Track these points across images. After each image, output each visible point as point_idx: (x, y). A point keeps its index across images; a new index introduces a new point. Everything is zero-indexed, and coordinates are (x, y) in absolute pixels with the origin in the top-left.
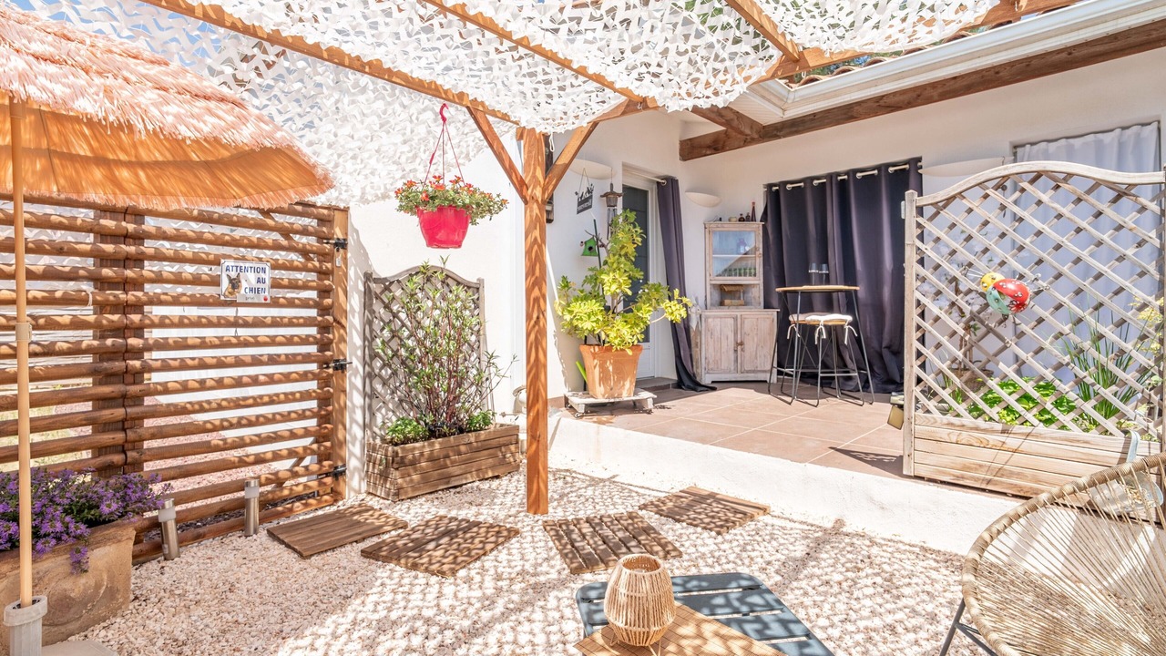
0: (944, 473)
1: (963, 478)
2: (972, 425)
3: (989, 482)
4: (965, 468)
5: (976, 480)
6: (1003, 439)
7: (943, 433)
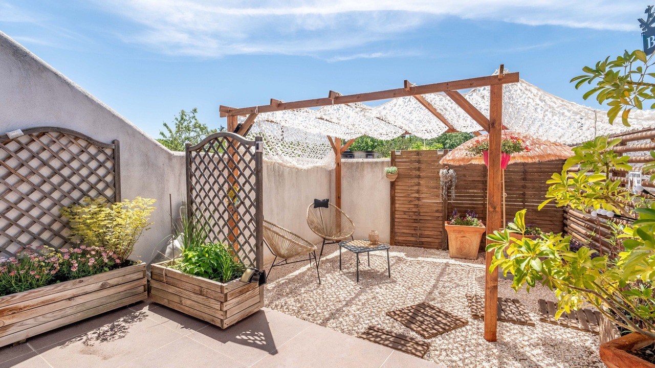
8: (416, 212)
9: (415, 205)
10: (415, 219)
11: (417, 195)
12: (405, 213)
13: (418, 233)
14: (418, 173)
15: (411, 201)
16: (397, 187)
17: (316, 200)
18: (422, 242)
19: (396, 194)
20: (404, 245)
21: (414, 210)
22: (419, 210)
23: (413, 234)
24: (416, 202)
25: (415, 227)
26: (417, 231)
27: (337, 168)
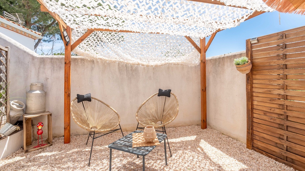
8: (281, 115)
9: (280, 105)
10: (279, 124)
11: (282, 92)
12: (265, 113)
13: (286, 144)
14: (282, 62)
15: (272, 100)
16: (255, 81)
17: (160, 90)
18: (292, 159)
19: (254, 90)
20: (264, 153)
21: (278, 111)
22: (285, 112)
23: (277, 143)
24: (282, 102)
25: (280, 135)
26: (283, 141)
27: (201, 64)
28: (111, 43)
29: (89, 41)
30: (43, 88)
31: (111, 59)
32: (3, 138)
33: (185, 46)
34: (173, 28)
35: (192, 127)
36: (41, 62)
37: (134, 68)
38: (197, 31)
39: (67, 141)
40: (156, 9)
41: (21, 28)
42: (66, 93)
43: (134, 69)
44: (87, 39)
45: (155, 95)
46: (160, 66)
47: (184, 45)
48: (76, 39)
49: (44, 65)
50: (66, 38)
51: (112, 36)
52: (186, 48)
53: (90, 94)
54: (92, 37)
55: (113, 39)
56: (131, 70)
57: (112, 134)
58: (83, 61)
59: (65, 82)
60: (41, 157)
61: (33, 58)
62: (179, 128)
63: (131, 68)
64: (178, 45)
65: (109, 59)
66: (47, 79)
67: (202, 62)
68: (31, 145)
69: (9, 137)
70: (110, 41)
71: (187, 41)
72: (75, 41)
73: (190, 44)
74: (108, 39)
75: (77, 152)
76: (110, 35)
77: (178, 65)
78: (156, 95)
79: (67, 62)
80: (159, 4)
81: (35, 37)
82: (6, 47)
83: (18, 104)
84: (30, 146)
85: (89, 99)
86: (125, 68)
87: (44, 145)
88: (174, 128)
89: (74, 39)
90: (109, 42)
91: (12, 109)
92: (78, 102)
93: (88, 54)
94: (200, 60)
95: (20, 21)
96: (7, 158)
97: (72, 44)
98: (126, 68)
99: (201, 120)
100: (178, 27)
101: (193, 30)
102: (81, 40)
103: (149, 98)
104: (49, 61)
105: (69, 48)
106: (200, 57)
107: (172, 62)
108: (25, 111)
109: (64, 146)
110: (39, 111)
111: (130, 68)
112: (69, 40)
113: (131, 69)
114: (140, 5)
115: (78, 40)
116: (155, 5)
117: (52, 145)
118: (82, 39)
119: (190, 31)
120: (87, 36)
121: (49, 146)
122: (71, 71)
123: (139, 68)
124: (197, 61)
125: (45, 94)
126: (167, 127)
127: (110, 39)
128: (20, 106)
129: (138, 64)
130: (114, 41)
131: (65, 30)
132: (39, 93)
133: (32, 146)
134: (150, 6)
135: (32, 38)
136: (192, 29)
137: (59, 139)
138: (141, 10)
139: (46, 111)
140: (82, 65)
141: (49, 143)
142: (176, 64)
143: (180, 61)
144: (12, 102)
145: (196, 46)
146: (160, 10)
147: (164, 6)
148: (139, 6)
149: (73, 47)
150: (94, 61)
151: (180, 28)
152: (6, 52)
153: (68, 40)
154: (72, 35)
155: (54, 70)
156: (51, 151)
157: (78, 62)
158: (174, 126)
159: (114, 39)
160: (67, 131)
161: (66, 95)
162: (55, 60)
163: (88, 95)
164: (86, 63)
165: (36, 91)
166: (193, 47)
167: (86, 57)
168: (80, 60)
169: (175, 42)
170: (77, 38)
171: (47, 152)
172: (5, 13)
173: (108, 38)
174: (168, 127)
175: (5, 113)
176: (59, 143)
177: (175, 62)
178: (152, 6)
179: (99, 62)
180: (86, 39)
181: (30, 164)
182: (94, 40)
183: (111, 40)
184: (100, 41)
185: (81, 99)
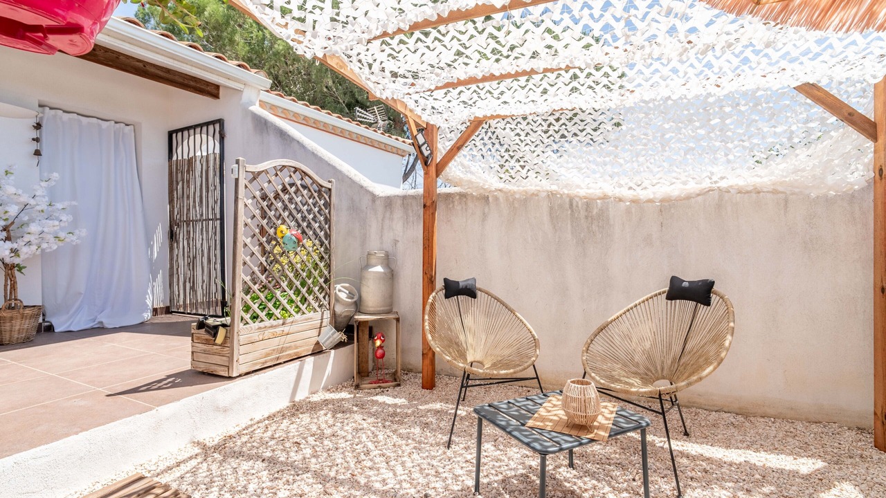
0: (256, 364)
1: (266, 362)
2: (269, 325)
3: (278, 358)
4: (268, 355)
5: (271, 360)
6: (282, 329)
7: (256, 336)
17: (675, 281)
27: (878, 185)
28: (527, 144)
29: (474, 149)
30: (388, 261)
31: (525, 188)
32: (324, 353)
33: (790, 120)
34: (716, 70)
35: (824, 430)
36: (386, 206)
37: (595, 211)
38: (832, 56)
39: (429, 385)
40: (607, 28)
41: (378, 136)
42: (426, 273)
43: (594, 213)
44: (470, 144)
45: (656, 295)
46: (679, 199)
47: (788, 117)
48: (447, 147)
49: (391, 212)
50: (423, 148)
51: (528, 123)
52: (794, 128)
53: (475, 280)
54: (480, 137)
55: (531, 133)
56: (586, 217)
57: (529, 391)
58: (465, 200)
59: (424, 248)
60: (375, 403)
61: (374, 197)
62: (762, 420)
63: (587, 210)
64: (757, 118)
65: (521, 188)
66: (396, 242)
67: (881, 175)
68: (368, 376)
69: (333, 351)
70: (522, 138)
71: (803, 101)
72: (444, 152)
73: (818, 110)
74: (518, 135)
75: (437, 412)
76: (525, 123)
77: (759, 192)
78: (660, 294)
79: (428, 204)
80: (611, 10)
81: (404, 151)
82: (330, 182)
83: (347, 292)
84: (366, 378)
85: (470, 292)
86: (569, 212)
87: (387, 382)
88: (740, 418)
89: (443, 147)
90: (522, 141)
91: (338, 300)
92: (447, 296)
93: (470, 182)
94: (871, 167)
95: (380, 121)
96: (329, 390)
97: (438, 160)
98: (572, 211)
99: (875, 414)
100: (736, 62)
101: (811, 55)
102: (457, 148)
103: (637, 302)
104: (399, 202)
105: (433, 169)
106: (871, 155)
107: (730, 184)
108: (358, 305)
109: (421, 392)
110: (379, 309)
111: (581, 212)
112: (429, 152)
113: (586, 214)
114: (557, 30)
115: (451, 150)
116: (602, 16)
117: (399, 385)
118: (458, 145)
119: (796, 65)
120: (470, 136)
121: (394, 386)
122: (436, 224)
123: (610, 209)
124: (856, 174)
125: (391, 276)
126: (711, 408)
127: (523, 134)
128: (351, 295)
129: (602, 196)
130: (533, 137)
131: (421, 130)
132: (379, 272)
133: (368, 378)
134: (586, 26)
135: (397, 154)
136: (805, 53)
137: (416, 377)
138: (563, 43)
139: (394, 310)
140: (462, 208)
141: (395, 380)
142: (748, 192)
143: (765, 180)
144: (338, 287)
145: (850, 114)
146: (619, 28)
147: (629, 12)
148: (557, 35)
149: (440, 168)
150: (488, 197)
151: (745, 64)
152: (330, 190)
153: (426, 153)
154: (439, 139)
155: (407, 223)
156: (394, 397)
157: (453, 202)
158: (740, 408)
159: (536, 132)
160: (427, 362)
161: (426, 279)
162: (410, 201)
163: (470, 282)
164: (470, 204)
165: (376, 266)
166: (833, 119)
167: (468, 188)
168: (457, 197)
169: (747, 110)
170: (449, 145)
171: (388, 395)
172: (358, 111)
173: (518, 131)
174: (716, 409)
175: (328, 307)
176: (413, 385)
177: (741, 183)
178: (591, 24)
179: (501, 200)
180: (468, 143)
181: (355, 409)
182: (485, 145)
183: (526, 136)
184: (497, 146)
185: (452, 289)
